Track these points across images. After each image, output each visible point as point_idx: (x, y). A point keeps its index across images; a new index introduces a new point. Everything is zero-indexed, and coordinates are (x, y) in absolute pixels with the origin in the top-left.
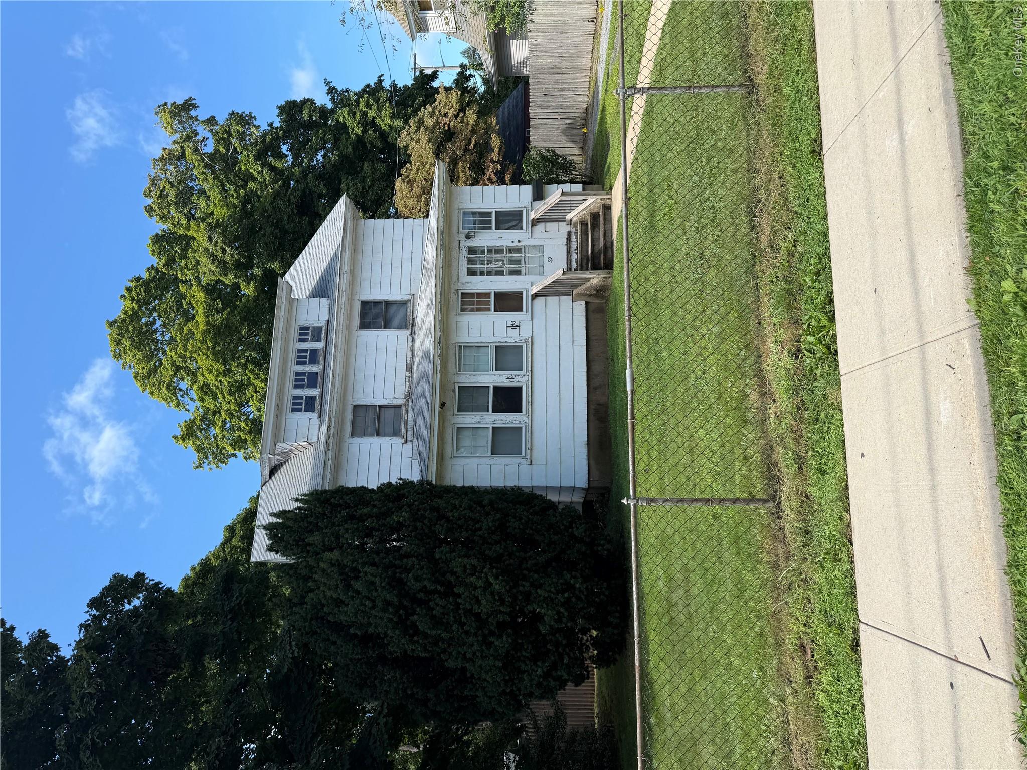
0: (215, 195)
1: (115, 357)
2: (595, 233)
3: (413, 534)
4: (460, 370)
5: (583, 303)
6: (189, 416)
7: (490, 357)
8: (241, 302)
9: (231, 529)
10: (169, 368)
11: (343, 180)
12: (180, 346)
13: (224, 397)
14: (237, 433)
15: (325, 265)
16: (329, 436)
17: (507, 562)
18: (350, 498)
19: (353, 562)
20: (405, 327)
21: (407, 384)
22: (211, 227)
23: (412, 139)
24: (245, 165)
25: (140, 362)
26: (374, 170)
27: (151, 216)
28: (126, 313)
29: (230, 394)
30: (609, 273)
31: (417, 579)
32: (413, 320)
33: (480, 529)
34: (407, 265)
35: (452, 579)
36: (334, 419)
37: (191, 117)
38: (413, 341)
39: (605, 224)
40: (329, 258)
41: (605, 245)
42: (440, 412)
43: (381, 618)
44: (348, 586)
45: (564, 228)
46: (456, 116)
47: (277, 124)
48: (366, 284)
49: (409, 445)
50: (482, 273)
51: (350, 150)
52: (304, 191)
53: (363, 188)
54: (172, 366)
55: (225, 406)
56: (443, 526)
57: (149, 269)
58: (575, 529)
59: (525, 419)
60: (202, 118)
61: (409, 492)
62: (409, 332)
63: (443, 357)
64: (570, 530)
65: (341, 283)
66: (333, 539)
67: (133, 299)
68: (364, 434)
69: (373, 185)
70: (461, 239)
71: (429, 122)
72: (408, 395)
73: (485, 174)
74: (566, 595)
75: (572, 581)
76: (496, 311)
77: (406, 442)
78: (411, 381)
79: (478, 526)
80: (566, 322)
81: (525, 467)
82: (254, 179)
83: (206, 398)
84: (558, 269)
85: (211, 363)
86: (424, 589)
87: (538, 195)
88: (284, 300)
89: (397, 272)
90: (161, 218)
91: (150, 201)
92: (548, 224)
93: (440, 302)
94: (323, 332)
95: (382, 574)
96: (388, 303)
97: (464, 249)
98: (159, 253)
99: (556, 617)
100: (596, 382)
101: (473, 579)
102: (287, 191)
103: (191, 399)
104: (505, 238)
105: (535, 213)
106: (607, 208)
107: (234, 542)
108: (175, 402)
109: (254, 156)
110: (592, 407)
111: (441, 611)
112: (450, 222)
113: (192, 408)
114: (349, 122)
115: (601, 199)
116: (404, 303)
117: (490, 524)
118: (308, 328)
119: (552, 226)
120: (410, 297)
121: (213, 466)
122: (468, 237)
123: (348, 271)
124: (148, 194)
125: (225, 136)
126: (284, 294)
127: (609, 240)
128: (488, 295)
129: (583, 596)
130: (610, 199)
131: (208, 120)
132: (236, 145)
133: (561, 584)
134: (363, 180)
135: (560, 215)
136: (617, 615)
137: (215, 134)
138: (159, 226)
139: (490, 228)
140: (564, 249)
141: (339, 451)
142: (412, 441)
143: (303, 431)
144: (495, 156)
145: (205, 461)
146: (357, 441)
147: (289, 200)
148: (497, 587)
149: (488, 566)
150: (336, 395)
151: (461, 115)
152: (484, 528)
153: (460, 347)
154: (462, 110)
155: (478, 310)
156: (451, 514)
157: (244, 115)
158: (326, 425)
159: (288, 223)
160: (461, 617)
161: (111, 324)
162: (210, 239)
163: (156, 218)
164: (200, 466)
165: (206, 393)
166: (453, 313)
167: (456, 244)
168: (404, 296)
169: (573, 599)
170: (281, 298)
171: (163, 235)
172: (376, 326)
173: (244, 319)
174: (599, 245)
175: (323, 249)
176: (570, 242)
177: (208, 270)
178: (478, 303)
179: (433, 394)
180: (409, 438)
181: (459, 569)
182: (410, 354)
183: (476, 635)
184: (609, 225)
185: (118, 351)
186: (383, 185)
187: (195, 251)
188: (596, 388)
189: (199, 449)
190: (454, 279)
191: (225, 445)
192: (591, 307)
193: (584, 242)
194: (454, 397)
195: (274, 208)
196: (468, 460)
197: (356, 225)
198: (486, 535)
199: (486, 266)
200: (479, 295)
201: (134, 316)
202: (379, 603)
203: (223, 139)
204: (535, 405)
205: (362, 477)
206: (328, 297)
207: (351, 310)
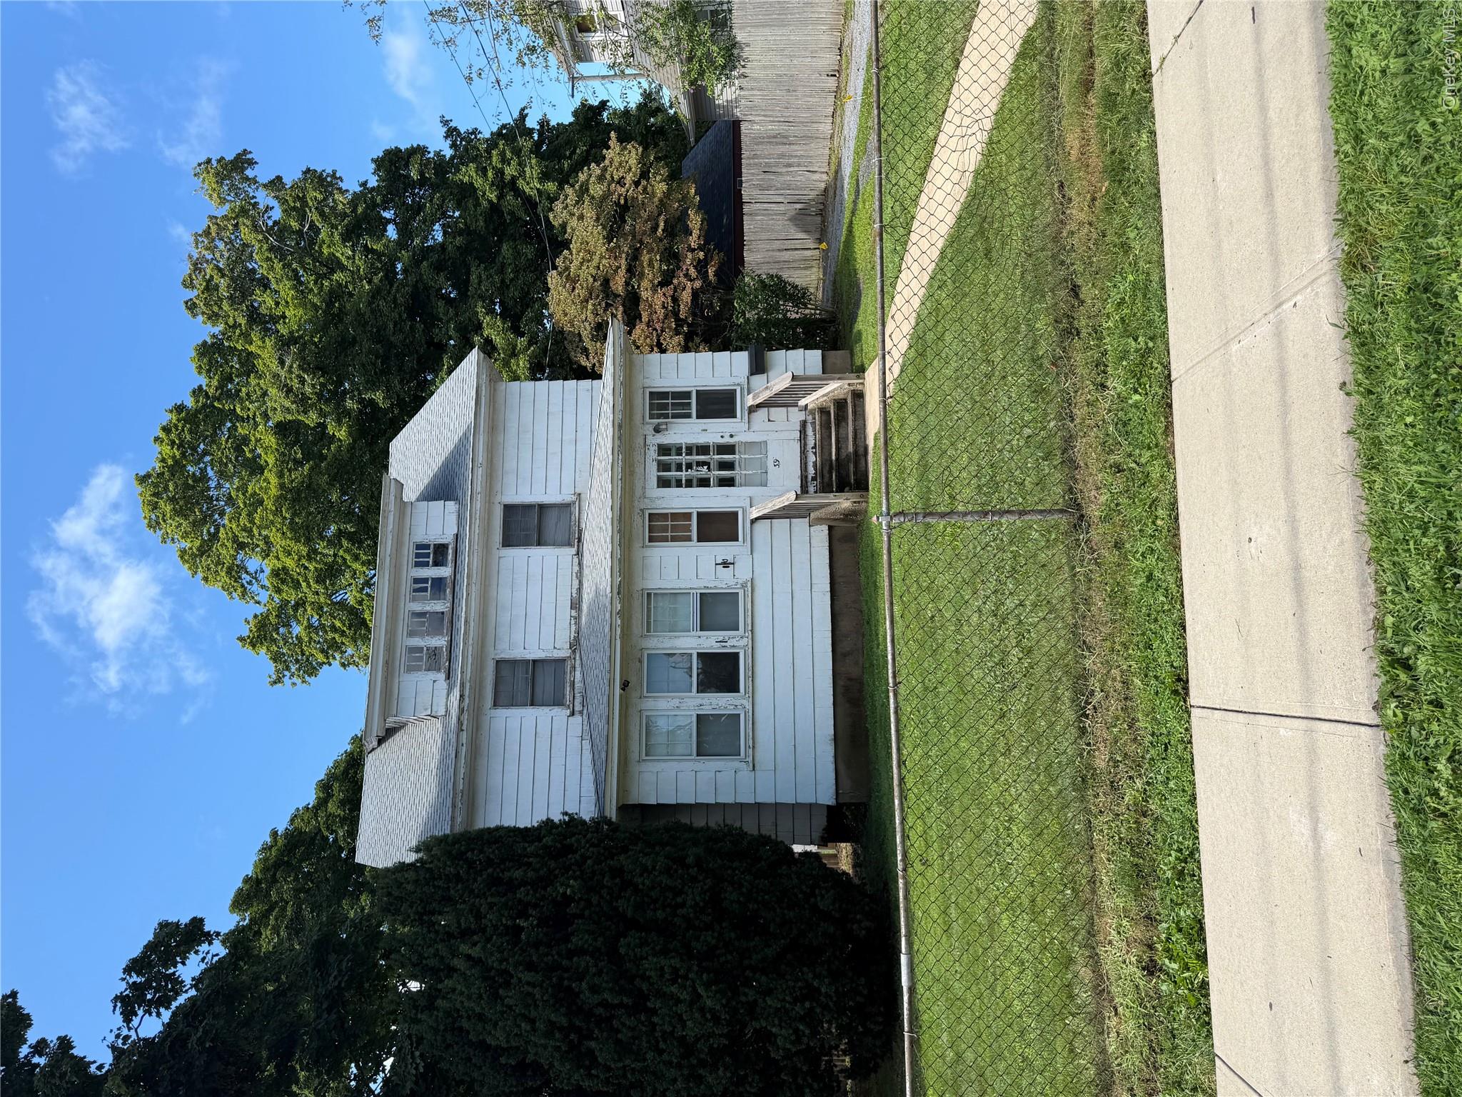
0: (286, 289)
1: (150, 526)
2: (841, 431)
3: (587, 913)
4: (648, 631)
5: (825, 528)
6: (260, 610)
7: (691, 610)
8: (329, 449)
9: (325, 787)
10: (229, 544)
11: (473, 269)
12: (244, 514)
13: (309, 586)
14: (330, 635)
15: (450, 446)
16: (461, 710)
17: (722, 959)
18: (493, 852)
19: (501, 962)
20: (569, 544)
21: (573, 628)
22: (284, 343)
23: (572, 215)
24: (329, 247)
25: (185, 535)
26: (517, 254)
27: (195, 316)
28: (163, 460)
29: (317, 582)
30: (862, 496)
31: (594, 989)
32: (580, 532)
33: (683, 905)
34: (569, 450)
35: (645, 987)
36: (468, 685)
37: (247, 179)
38: (580, 564)
39: (855, 420)
40: (456, 439)
41: (856, 452)
42: (621, 695)
43: (545, 1047)
44: (495, 997)
45: (797, 416)
46: (637, 184)
47: (373, 182)
48: (510, 480)
49: (577, 719)
50: (679, 484)
51: (481, 223)
52: (415, 286)
53: (503, 281)
54: (234, 542)
55: (311, 598)
56: (629, 901)
57: (194, 392)
58: (819, 898)
59: (745, 702)
60: (264, 179)
61: (578, 841)
62: (574, 551)
63: (625, 615)
64: (812, 900)
65: (473, 480)
66: (472, 920)
67: (173, 443)
68: (512, 703)
69: (516, 277)
70: (647, 432)
71: (597, 190)
72: (575, 645)
73: (679, 268)
74: (807, 1005)
75: (815, 984)
76: (699, 540)
77: (573, 714)
78: (578, 623)
79: (679, 900)
80: (801, 556)
81: (745, 773)
82: (343, 268)
83: (285, 588)
84: (788, 491)
85: (288, 542)
86: (604, 1004)
87: (758, 367)
88: (392, 507)
89: (555, 461)
90: (209, 318)
91: (191, 294)
92: (772, 410)
93: (619, 531)
94: (450, 551)
95: (543, 981)
96: (542, 508)
97: (651, 448)
98: (209, 371)
99: (793, 1038)
100: (846, 646)
101: (674, 989)
102: (391, 286)
103: (263, 587)
104: (713, 431)
105: (754, 398)
106: (859, 396)
107: (332, 807)
108: (240, 590)
109: (341, 234)
110: (841, 683)
111: (630, 1034)
112: (631, 407)
113: (264, 599)
114: (478, 182)
115: (849, 385)
116: (566, 507)
117: (698, 898)
118: (427, 547)
119: (778, 413)
120: (574, 498)
121: (298, 681)
122: (657, 430)
123: (485, 463)
124: (188, 284)
125: (298, 205)
126: (392, 498)
127: (861, 444)
128: (687, 516)
129: (831, 1004)
130: (863, 384)
131: (272, 182)
132: (314, 218)
133: (800, 988)
134: (502, 271)
135: (790, 400)
136: (881, 1020)
137: (283, 201)
138: (205, 331)
139: (688, 416)
140: (797, 446)
141: (477, 729)
142: (581, 713)
143: (424, 699)
144: (693, 240)
145: (286, 673)
146: (502, 713)
147: (395, 300)
148: (709, 1003)
149: (695, 968)
150: (470, 648)
151: (644, 182)
152: (689, 903)
153: (649, 595)
154: (644, 175)
155: (674, 539)
156: (640, 880)
157: (325, 175)
158: (456, 692)
159: (394, 334)
160: (658, 1042)
161: (143, 479)
162: (282, 363)
163: (200, 318)
164: (278, 681)
165: (283, 581)
166: (637, 545)
167: (641, 441)
168: (568, 498)
169: (818, 1010)
170: (387, 504)
171: (213, 344)
172: (525, 542)
173: (333, 480)
174: (847, 447)
175: (447, 420)
176: (805, 435)
177: (279, 405)
178: (674, 528)
179: (611, 671)
180: (578, 708)
181: (653, 973)
182: (576, 583)
183: (679, 1066)
184: (861, 422)
185: (153, 517)
186: (531, 276)
187: (260, 378)
188: (845, 655)
189: (276, 658)
190: (638, 492)
191: (314, 652)
192: (837, 533)
193: (825, 439)
194: (641, 669)
195: (373, 311)
196: (663, 765)
197: (495, 390)
198: (692, 915)
199: (684, 473)
200: (675, 516)
201: (176, 468)
202: (540, 1026)
203: (294, 208)
204: (759, 681)
205: (511, 767)
206: (456, 499)
207: (489, 519)
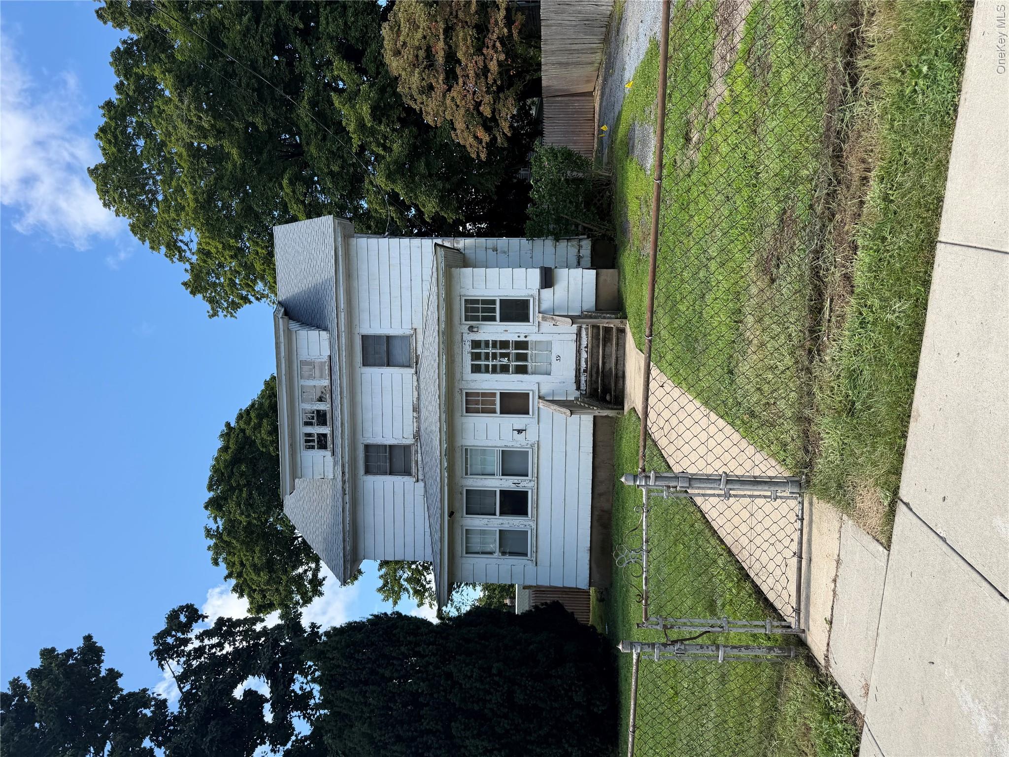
2: (606, 349)
4: (466, 474)
5: (591, 419)
7: (496, 461)
16: (344, 482)
20: (409, 365)
21: (415, 424)
27: (105, 23)
30: (618, 413)
32: (417, 356)
38: (418, 380)
39: (617, 350)
48: (365, 316)
49: (421, 484)
50: (487, 371)
62: (413, 371)
63: (450, 468)
65: (338, 322)
68: (377, 472)
70: (463, 331)
72: (417, 436)
76: (501, 413)
77: (418, 481)
78: (418, 421)
80: (573, 428)
81: (530, 566)
87: (547, 282)
89: (396, 304)
94: (326, 367)
96: (389, 338)
97: (466, 343)
100: (601, 489)
104: (512, 331)
110: (596, 513)
112: (451, 311)
116: (406, 339)
120: (412, 332)
122: (471, 329)
123: (345, 308)
128: (494, 395)
130: (624, 325)
139: (494, 320)
140: (573, 346)
141: (355, 488)
142: (422, 480)
143: (319, 468)
146: (371, 479)
150: (346, 441)
153: (466, 450)
155: (484, 411)
166: (458, 414)
167: (459, 337)
168: (408, 332)
171: (125, 49)
172: (378, 363)
174: (610, 364)
176: (580, 338)
178: (484, 402)
180: (420, 477)
182: (416, 393)
184: (622, 353)
188: (600, 495)
194: (462, 499)
196: (477, 560)
197: (348, 245)
199: (490, 362)
200: (484, 394)
201: (116, 163)
204: (540, 510)
205: (379, 512)
206: (325, 329)
207: (352, 346)
